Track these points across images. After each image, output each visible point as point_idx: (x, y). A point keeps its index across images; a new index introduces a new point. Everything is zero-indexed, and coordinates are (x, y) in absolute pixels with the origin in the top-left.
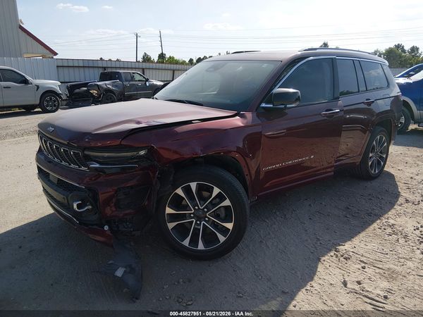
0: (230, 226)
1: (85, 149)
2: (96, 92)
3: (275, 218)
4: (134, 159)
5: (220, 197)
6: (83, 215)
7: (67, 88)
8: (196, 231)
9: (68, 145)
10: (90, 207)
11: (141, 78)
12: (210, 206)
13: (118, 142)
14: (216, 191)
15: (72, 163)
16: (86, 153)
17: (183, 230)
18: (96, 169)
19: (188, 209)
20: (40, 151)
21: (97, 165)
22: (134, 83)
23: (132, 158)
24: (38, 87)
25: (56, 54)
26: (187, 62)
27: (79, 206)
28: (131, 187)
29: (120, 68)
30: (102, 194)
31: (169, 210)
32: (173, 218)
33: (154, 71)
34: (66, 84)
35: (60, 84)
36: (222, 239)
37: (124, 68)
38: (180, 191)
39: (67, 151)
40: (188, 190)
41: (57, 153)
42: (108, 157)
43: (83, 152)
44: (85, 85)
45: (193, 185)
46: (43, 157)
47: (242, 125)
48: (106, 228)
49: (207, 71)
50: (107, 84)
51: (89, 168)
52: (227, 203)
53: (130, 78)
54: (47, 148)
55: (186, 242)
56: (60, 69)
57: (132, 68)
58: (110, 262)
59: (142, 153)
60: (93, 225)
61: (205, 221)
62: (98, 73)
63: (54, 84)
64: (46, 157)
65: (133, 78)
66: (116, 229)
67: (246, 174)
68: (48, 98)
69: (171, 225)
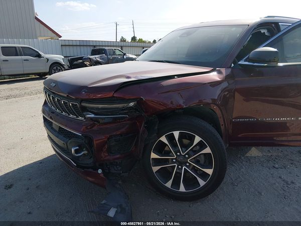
0: (210, 171)
1: (82, 101)
2: (89, 63)
3: (242, 163)
4: (124, 110)
5: (201, 145)
6: (80, 159)
7: (69, 60)
8: (178, 175)
9: (68, 98)
10: (86, 152)
11: (121, 53)
12: (191, 153)
13: (111, 95)
14: (197, 139)
15: (71, 113)
16: (83, 104)
17: (166, 174)
18: (91, 119)
19: (170, 154)
20: (45, 103)
21: (93, 116)
22: (115, 56)
23: (123, 109)
24: (48, 60)
25: (60, 37)
26: (152, 42)
27: (76, 151)
28: (121, 135)
29: (105, 46)
30: (96, 141)
31: (154, 156)
32: (157, 162)
33: (129, 48)
34: (68, 58)
35: (63, 57)
36: (202, 183)
37: (108, 46)
38: (164, 139)
39: (67, 103)
40: (171, 138)
41: (58, 105)
42: (102, 109)
43: (80, 103)
44: (81, 58)
45: (176, 134)
46: (47, 109)
47: (219, 80)
48: (100, 171)
49: (180, 36)
50: (96, 57)
51: (85, 118)
52: (208, 150)
53: (112, 53)
54: (51, 101)
55: (169, 184)
56: (64, 47)
57: (114, 46)
58: (104, 202)
59: (132, 104)
60: (88, 168)
61: (187, 166)
62: (90, 50)
63: (59, 58)
64: (50, 109)
65: (114, 53)
66: (108, 171)
67: (221, 124)
68: (55, 68)
69: (155, 169)
